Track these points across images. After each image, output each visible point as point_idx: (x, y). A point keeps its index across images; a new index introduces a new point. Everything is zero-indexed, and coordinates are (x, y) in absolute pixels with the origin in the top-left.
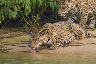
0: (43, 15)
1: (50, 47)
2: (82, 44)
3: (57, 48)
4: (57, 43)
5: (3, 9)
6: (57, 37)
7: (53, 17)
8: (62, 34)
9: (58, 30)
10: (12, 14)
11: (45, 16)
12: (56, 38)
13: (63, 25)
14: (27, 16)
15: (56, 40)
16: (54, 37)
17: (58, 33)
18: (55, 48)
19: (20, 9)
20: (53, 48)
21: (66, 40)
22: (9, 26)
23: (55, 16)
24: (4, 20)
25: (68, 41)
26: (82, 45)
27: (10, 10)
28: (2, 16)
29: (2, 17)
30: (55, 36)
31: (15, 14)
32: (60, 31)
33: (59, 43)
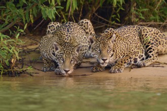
0: (96, 14)
1: (111, 68)
2: (165, 63)
3: (122, 71)
4: (122, 62)
5: (32, 5)
6: (125, 53)
7: (112, 18)
8: (132, 49)
9: (127, 42)
10: (47, 12)
11: (99, 17)
12: (122, 54)
13: (131, 31)
14: (71, 16)
15: (121, 57)
16: (120, 51)
17: (127, 46)
18: (118, 70)
19: (60, 4)
20: (116, 70)
21: (137, 57)
22: (38, 33)
23: (117, 15)
24: (32, 21)
25: (140, 58)
26: (164, 65)
27: (45, 6)
28: (31, 16)
29: (29, 16)
30: (122, 50)
31: (53, 13)
32: (129, 43)
33: (125, 62)
